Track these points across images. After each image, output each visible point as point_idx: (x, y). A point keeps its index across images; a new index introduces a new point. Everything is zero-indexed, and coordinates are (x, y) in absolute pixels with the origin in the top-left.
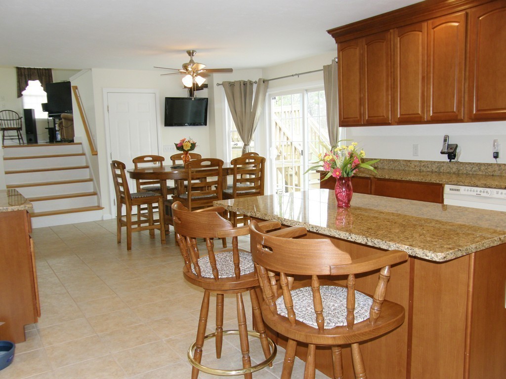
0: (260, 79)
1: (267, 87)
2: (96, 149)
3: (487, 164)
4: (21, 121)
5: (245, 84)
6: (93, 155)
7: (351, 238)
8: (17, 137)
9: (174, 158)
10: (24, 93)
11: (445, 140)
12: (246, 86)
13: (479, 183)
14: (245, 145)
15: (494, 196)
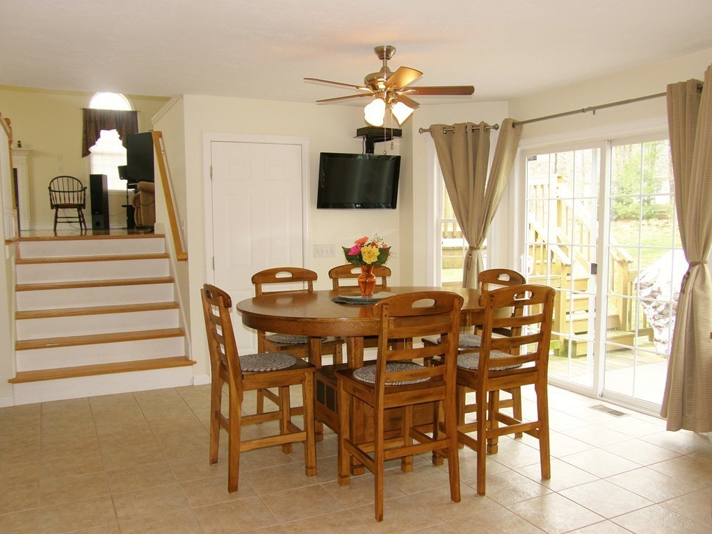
0: (506, 121)
1: (518, 137)
2: (186, 249)
4: (85, 194)
5: (475, 129)
6: (179, 260)
8: (78, 220)
9: (335, 274)
10: (92, 149)
12: (476, 133)
14: (472, 248)
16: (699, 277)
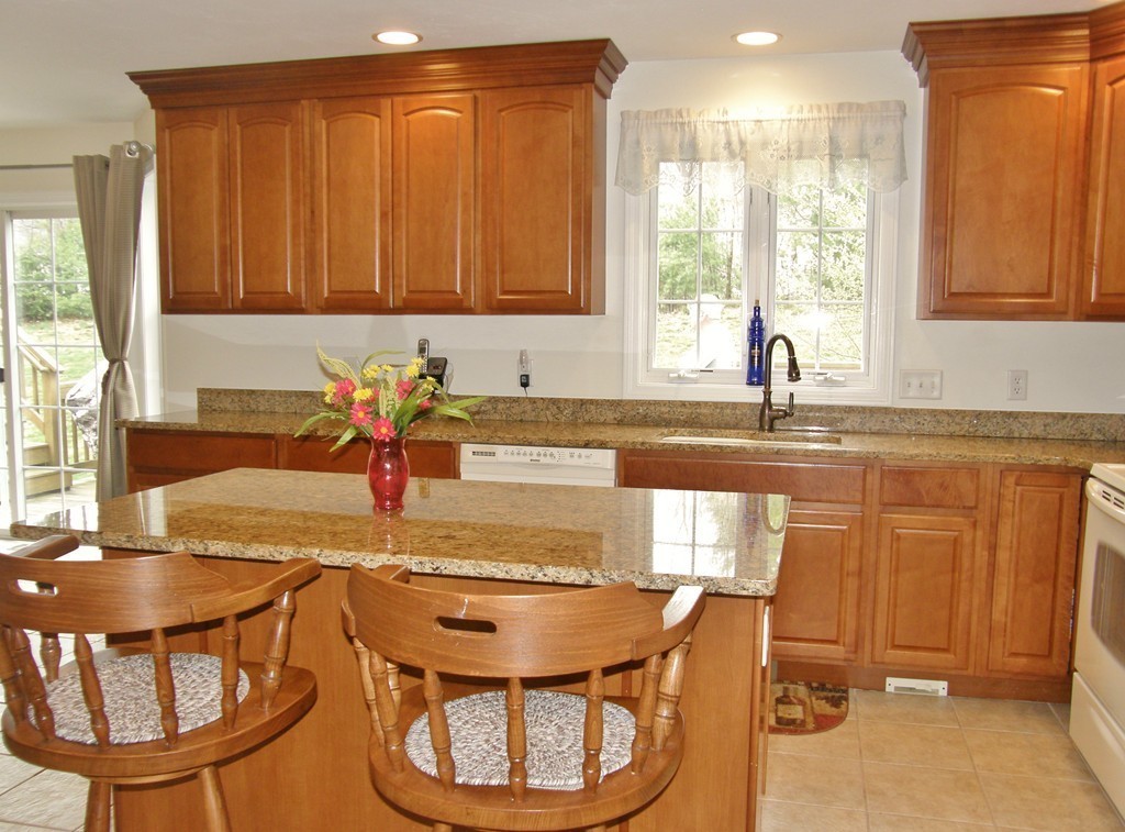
3: (510, 398)
7: (545, 575)
11: (422, 350)
13: (533, 438)
15: (564, 462)
16: (120, 378)
